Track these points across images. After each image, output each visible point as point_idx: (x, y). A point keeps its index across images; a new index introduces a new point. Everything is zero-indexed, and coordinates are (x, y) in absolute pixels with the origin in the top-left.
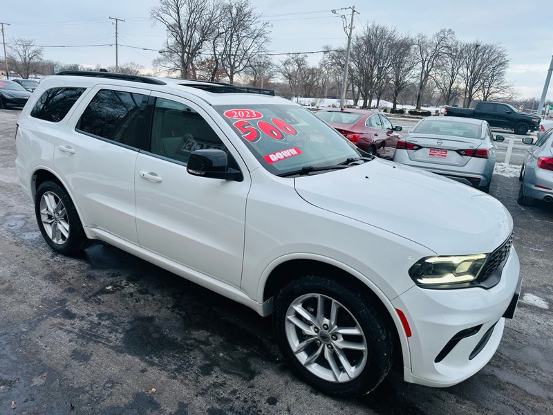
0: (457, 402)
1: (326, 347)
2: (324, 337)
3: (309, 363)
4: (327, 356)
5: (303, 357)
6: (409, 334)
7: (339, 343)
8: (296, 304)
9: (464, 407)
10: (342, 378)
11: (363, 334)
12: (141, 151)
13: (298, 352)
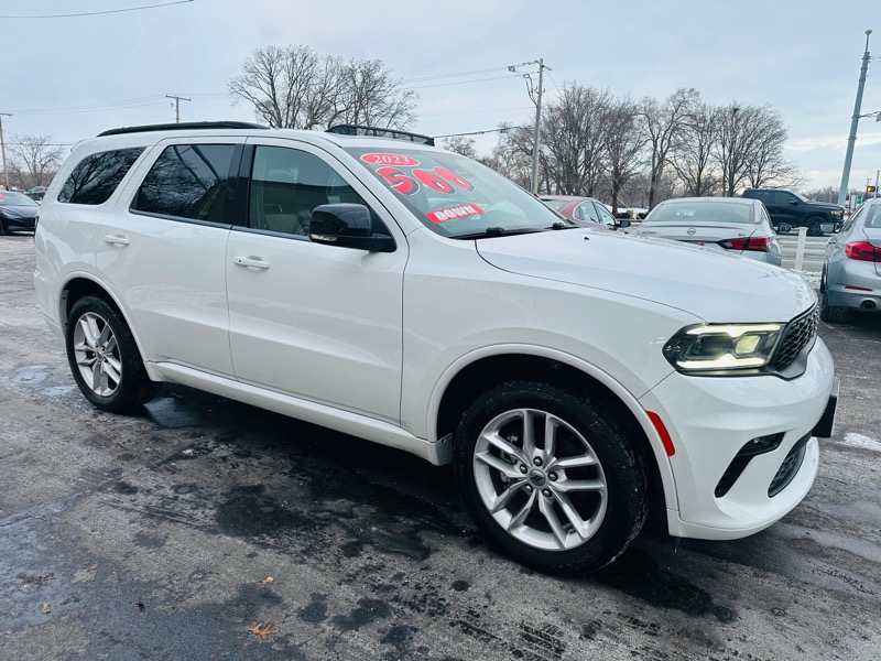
0: (756, 575)
1: (540, 494)
2: (537, 479)
3: (514, 526)
4: (544, 508)
5: (504, 518)
6: (670, 450)
7: (562, 484)
8: (489, 430)
9: (767, 581)
10: (571, 542)
11: (598, 462)
12: (234, 227)
13: (496, 510)
